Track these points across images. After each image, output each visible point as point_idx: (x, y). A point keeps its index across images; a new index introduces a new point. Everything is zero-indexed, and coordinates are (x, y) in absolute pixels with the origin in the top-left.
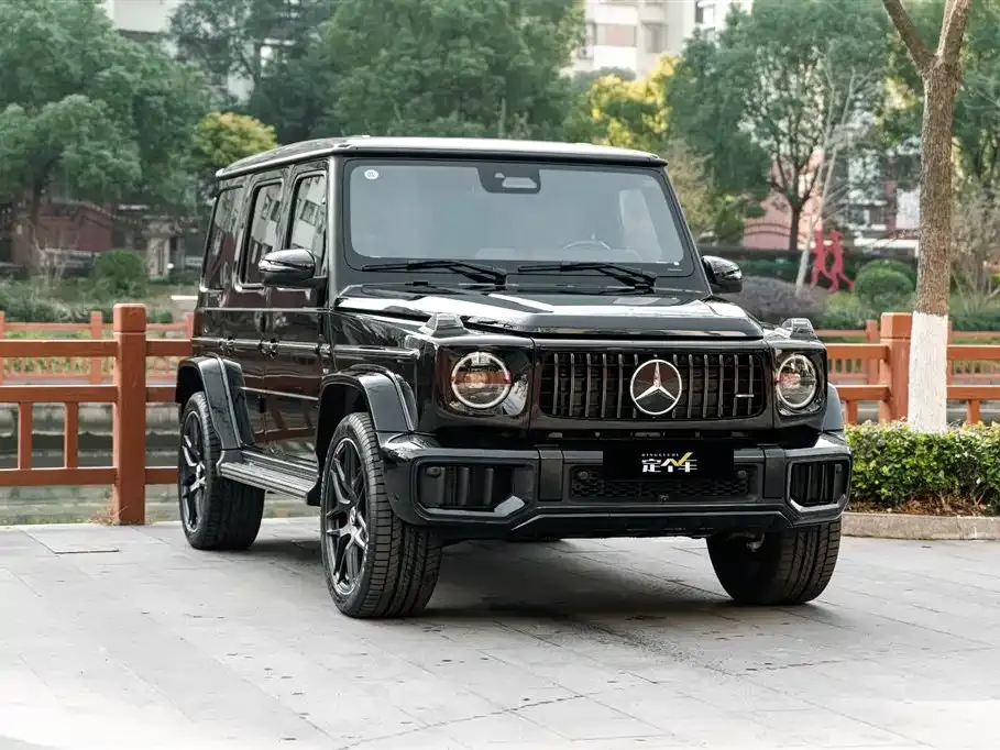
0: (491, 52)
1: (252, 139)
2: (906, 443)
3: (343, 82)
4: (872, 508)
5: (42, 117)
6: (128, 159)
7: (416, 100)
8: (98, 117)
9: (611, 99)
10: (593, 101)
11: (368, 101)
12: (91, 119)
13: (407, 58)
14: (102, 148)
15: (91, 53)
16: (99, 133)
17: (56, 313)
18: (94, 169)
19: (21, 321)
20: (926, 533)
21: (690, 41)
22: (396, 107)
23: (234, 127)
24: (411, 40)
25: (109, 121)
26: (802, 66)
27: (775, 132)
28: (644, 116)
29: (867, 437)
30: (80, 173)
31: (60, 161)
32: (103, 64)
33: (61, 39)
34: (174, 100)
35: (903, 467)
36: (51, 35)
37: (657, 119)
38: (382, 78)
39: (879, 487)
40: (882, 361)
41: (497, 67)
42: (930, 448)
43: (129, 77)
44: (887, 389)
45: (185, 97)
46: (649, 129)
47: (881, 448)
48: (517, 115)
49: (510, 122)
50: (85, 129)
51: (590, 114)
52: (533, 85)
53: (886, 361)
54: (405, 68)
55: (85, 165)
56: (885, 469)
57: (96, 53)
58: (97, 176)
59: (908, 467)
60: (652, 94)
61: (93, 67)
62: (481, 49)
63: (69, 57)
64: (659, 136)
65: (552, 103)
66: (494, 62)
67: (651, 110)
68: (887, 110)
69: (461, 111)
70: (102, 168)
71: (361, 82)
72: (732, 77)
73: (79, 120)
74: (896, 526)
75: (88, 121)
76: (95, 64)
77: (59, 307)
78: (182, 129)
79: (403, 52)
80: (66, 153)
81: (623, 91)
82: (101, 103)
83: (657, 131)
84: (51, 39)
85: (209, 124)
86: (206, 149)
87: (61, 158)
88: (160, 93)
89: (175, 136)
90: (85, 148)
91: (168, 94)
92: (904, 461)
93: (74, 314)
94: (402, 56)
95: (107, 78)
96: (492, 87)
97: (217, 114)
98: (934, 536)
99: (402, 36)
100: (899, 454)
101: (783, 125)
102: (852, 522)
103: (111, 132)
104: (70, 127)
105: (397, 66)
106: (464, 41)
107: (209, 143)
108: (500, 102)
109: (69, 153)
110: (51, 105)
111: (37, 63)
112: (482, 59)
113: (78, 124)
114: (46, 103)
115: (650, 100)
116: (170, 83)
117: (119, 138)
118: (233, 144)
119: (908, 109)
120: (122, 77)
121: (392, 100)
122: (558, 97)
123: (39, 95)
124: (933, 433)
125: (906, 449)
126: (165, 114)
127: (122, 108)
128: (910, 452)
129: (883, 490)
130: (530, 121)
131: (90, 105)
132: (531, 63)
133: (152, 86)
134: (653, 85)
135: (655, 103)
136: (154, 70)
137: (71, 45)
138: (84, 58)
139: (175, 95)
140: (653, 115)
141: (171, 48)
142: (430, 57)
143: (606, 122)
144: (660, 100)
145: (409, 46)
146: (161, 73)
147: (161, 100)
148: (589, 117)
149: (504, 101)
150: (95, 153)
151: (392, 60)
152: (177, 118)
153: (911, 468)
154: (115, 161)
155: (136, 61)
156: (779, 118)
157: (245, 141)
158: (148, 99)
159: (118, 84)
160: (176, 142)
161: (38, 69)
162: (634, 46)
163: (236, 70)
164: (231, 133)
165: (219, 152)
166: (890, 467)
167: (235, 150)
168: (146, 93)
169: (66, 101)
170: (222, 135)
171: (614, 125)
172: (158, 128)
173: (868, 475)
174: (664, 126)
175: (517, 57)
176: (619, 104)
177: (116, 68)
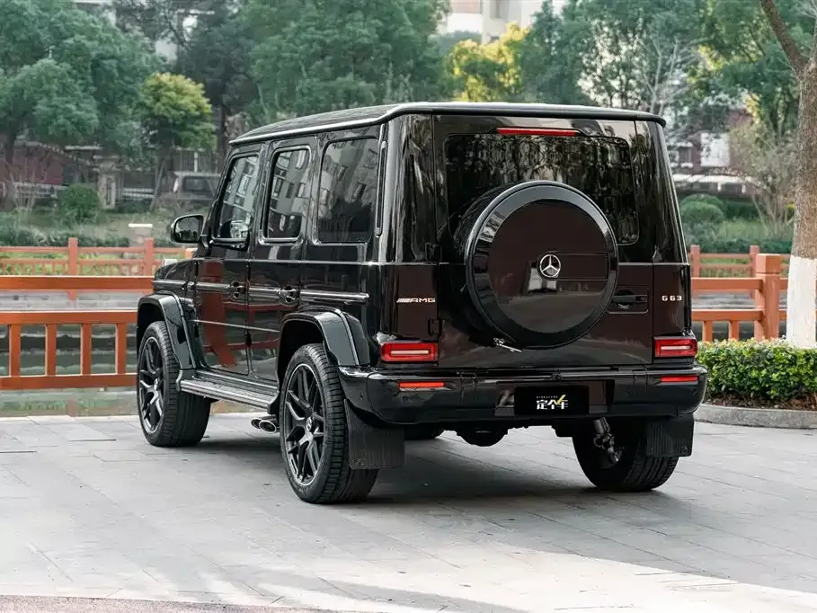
0: (380, 24)
1: (186, 94)
2: (790, 356)
3: (257, 48)
4: (763, 405)
5: (19, 77)
6: (88, 111)
7: (319, 63)
8: (63, 76)
9: (469, 59)
10: (455, 61)
11: (280, 64)
12: (59, 79)
13: (312, 29)
14: (67, 102)
15: (58, 25)
16: (64, 90)
17: (35, 237)
18: (61, 120)
19: (7, 245)
20: (805, 424)
21: (538, 15)
22: (303, 68)
23: (171, 84)
24: (314, 13)
25: (73, 81)
26: (630, 35)
27: (610, 90)
28: (496, 73)
29: (759, 351)
30: (50, 123)
31: (35, 113)
32: (68, 34)
33: (34, 14)
34: (124, 63)
35: (788, 374)
36: (25, 9)
37: (507, 75)
38: (292, 45)
39: (769, 389)
40: (757, 291)
41: (385, 36)
42: (808, 360)
43: (89, 44)
44: (761, 312)
45: (133, 60)
46: (501, 84)
47: (770, 360)
48: (401, 76)
49: (395, 81)
50: (55, 87)
51: (453, 72)
52: (414, 50)
53: (761, 291)
54: (309, 37)
55: (55, 116)
56: (774, 376)
57: (60, 25)
58: (63, 126)
59: (791, 374)
60: (503, 56)
61: (59, 37)
62: (373, 22)
63: (41, 28)
64: (508, 90)
65: (429, 66)
66: (382, 31)
67: (502, 69)
68: (700, 72)
69: (356, 72)
70: (69, 119)
71: (275, 48)
72: (575, 45)
73: (49, 80)
74: (782, 419)
75: (56, 81)
76: (61, 34)
77: (37, 232)
78: (130, 87)
79: (309, 23)
80: (39, 107)
81: (479, 52)
82: (66, 66)
83: (506, 85)
84: (25, 13)
85: (150, 82)
86: (148, 102)
87: (34, 110)
88: (113, 57)
89: (125, 92)
90: (53, 103)
91: (119, 59)
92: (788, 370)
93: (49, 238)
94: (308, 27)
95: (71, 45)
96: (381, 53)
97: (158, 74)
98: (811, 427)
99: (307, 11)
100: (784, 364)
101: (615, 84)
102: (749, 416)
103: (75, 89)
104: (42, 85)
105: (303, 36)
106: (359, 15)
107: (151, 97)
108: (388, 66)
109: (41, 107)
110: (26, 67)
111: (15, 33)
112: (374, 30)
113: (49, 83)
114: (22, 66)
115: (501, 61)
116: (120, 49)
117: (81, 95)
118: (170, 98)
119: (717, 71)
120: (84, 45)
121: (300, 63)
122: (435, 61)
123: (14, 58)
124: (810, 348)
125: (789, 360)
126: (117, 75)
127: (83, 70)
128: (793, 362)
129: (772, 392)
130: (411, 80)
131: (58, 67)
132: (412, 33)
133: (107, 52)
134: (504, 48)
135: (505, 63)
136: (107, 38)
137: (40, 18)
138: (52, 28)
139: (125, 59)
140: (504, 73)
141: (112, 17)
142: (329, 28)
143: (465, 78)
144: (510, 60)
145: (314, 19)
146: (113, 40)
147: (114, 62)
148: (451, 75)
149: (391, 65)
150: (62, 106)
151: (300, 29)
152: (127, 78)
153: (794, 375)
154: (79, 113)
155: (94, 31)
156: (613, 78)
157: (180, 96)
158: (105, 62)
159: (79, 50)
160: (126, 97)
161: (14, 37)
162: (481, 13)
163: (166, 35)
164: (169, 90)
165: (159, 104)
166: (778, 374)
167: (172, 103)
168: (102, 57)
169: (39, 63)
170: (162, 91)
171: (472, 80)
172: (112, 85)
173: (761, 380)
174: (512, 82)
175: (402, 28)
176: (476, 63)
177: (78, 37)
